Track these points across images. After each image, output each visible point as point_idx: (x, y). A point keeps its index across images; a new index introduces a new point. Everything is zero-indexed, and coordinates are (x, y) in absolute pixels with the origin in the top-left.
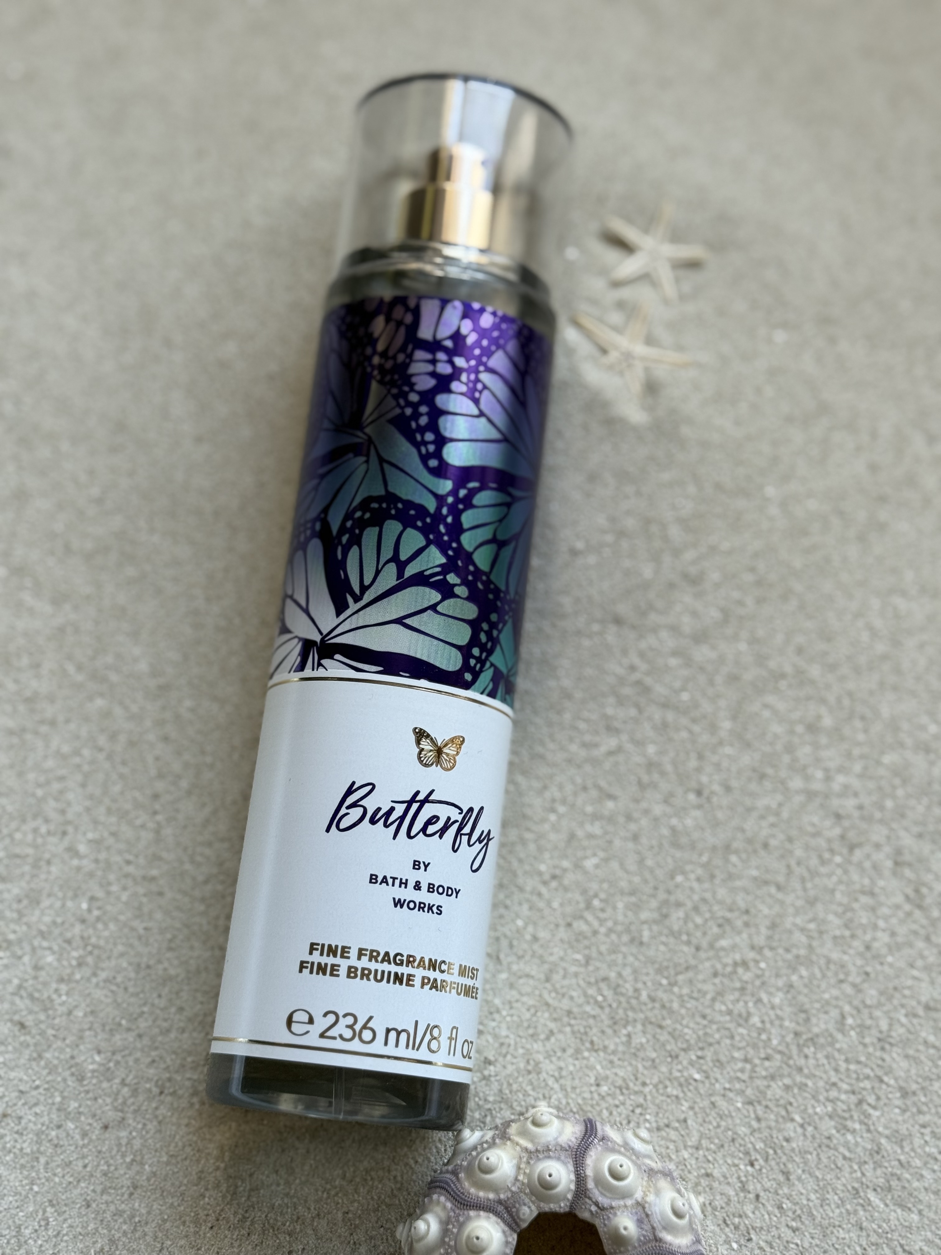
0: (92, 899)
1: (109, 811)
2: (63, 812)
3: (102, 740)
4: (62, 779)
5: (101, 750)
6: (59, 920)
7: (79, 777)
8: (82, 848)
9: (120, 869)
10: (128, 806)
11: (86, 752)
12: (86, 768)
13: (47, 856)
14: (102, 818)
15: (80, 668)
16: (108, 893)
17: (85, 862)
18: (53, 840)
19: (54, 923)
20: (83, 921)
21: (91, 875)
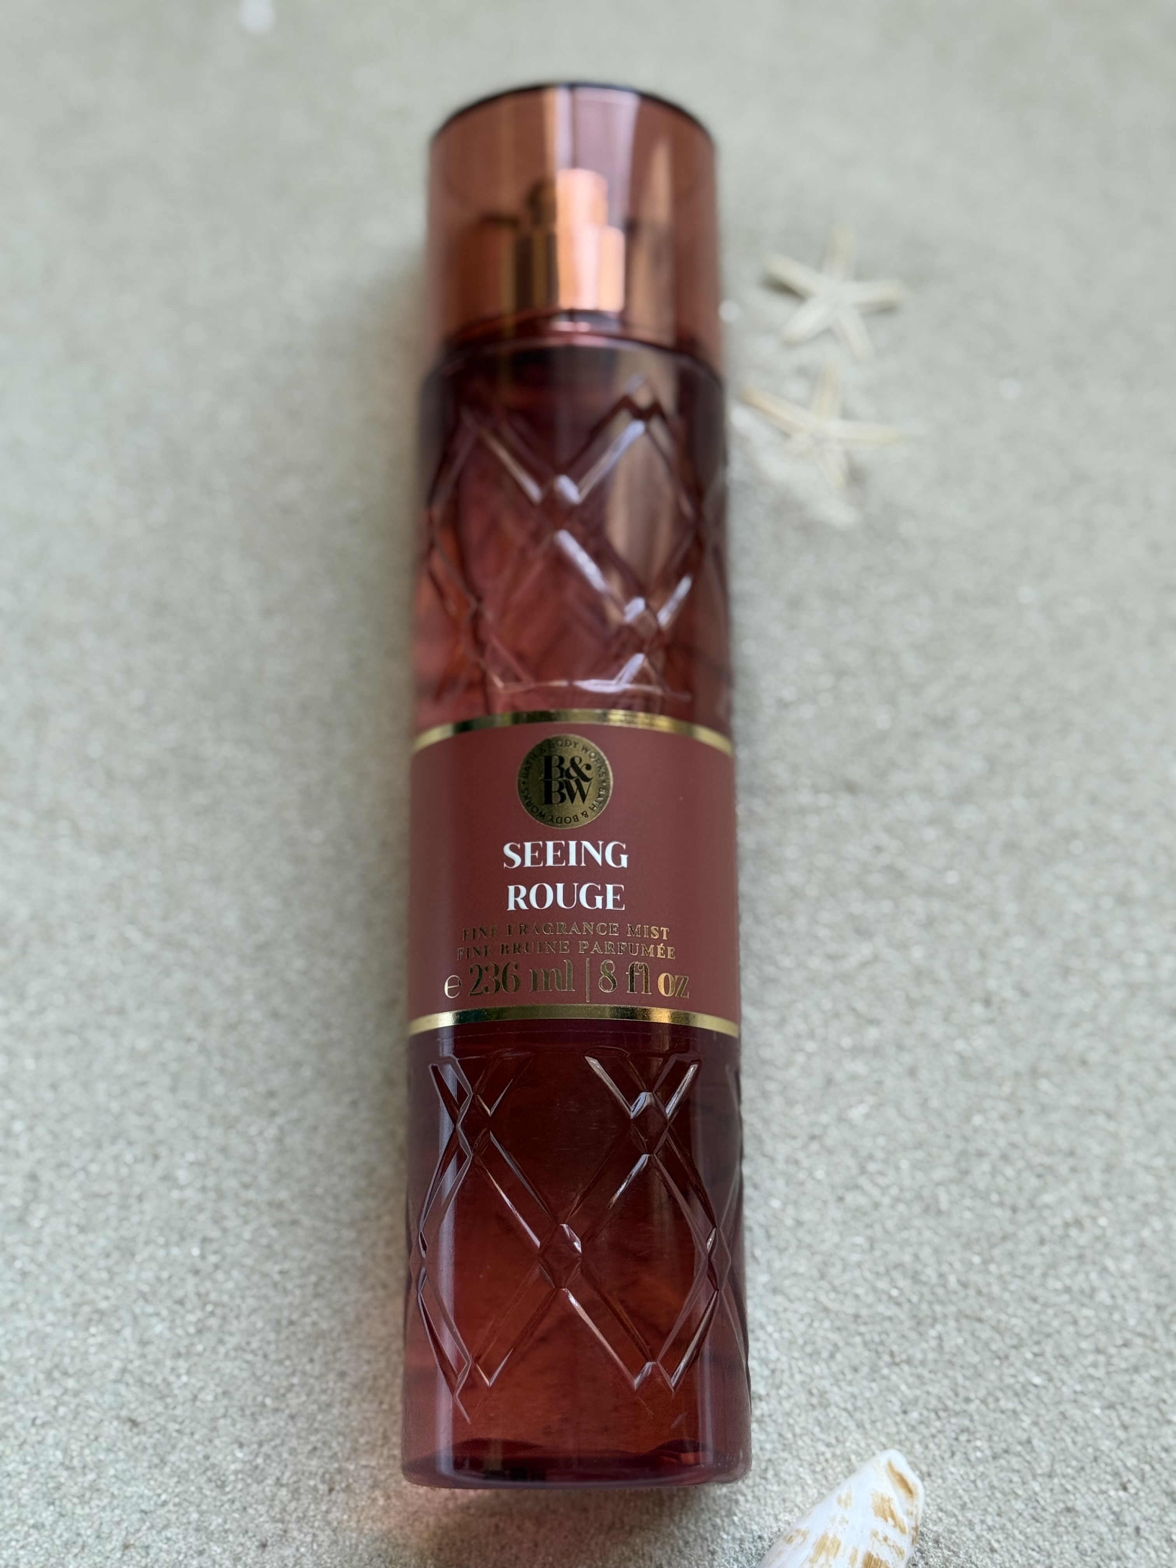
0: (205, 1240)
1: (212, 1122)
2: (150, 1129)
3: (190, 1028)
4: (143, 1084)
5: (189, 1040)
6: (165, 1275)
7: (166, 1080)
8: (182, 1175)
9: (237, 1195)
10: (235, 1111)
11: (170, 1046)
12: (174, 1067)
13: (137, 1190)
14: (203, 1132)
15: (147, 934)
16: (225, 1230)
17: (189, 1193)
18: (140, 1168)
19: (159, 1279)
20: (196, 1272)
21: (200, 1209)
